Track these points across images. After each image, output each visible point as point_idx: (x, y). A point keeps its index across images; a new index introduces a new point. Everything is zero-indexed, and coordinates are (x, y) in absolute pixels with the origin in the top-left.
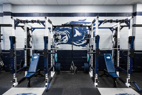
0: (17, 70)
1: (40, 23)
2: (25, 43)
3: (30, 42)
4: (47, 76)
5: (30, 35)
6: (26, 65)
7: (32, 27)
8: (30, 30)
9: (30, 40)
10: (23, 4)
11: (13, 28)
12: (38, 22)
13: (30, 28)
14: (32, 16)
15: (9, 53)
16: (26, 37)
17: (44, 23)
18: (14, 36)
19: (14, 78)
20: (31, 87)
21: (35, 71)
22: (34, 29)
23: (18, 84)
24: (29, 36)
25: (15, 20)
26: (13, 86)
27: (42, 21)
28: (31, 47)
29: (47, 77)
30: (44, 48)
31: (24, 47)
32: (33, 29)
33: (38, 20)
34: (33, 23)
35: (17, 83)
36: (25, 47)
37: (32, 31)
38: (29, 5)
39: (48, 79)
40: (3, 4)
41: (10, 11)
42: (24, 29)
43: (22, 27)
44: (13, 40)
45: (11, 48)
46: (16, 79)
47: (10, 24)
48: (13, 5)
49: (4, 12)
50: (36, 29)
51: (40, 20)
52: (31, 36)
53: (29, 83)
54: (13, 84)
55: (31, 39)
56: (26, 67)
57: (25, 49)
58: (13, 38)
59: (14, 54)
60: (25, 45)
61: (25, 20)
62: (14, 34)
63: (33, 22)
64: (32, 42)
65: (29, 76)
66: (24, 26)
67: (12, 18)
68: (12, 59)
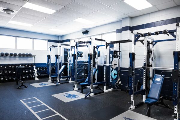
0: (135, 91)
1: (168, 34)
2: (145, 60)
3: (150, 59)
4: (176, 109)
5: (150, 50)
6: (144, 87)
7: (154, 40)
8: (151, 45)
9: (150, 56)
10: (143, 14)
11: (133, 44)
12: (165, 32)
13: (151, 42)
14: (154, 26)
15: (128, 71)
16: (145, 53)
17: (174, 32)
18: (133, 52)
19: (132, 100)
20: (151, 117)
21: (157, 97)
22: (156, 42)
23: (135, 108)
24: (149, 52)
25: (135, 34)
26: (131, 109)
27: (172, 31)
28: (151, 66)
29: (176, 111)
30: (173, 69)
31: (143, 66)
32: (154, 43)
33: (164, 30)
34: (158, 35)
35: (134, 106)
36: (145, 65)
37: (153, 45)
38: (150, 13)
39: (178, 113)
40: (122, 19)
41: (129, 25)
42: (143, 44)
43: (142, 41)
44: (132, 56)
45: (130, 65)
46: (133, 101)
47: (129, 40)
48: (132, 18)
49: (123, 28)
50: (158, 42)
51: (168, 30)
52: (151, 52)
53: (149, 110)
54: (130, 106)
55: (152, 55)
56: (144, 90)
57: (144, 68)
58: (132, 55)
59: (133, 72)
60: (145, 62)
61: (147, 33)
62: (134, 50)
63: (157, 33)
64: (153, 59)
65: (149, 102)
66: (144, 40)
67: (132, 32)
68: (130, 77)
